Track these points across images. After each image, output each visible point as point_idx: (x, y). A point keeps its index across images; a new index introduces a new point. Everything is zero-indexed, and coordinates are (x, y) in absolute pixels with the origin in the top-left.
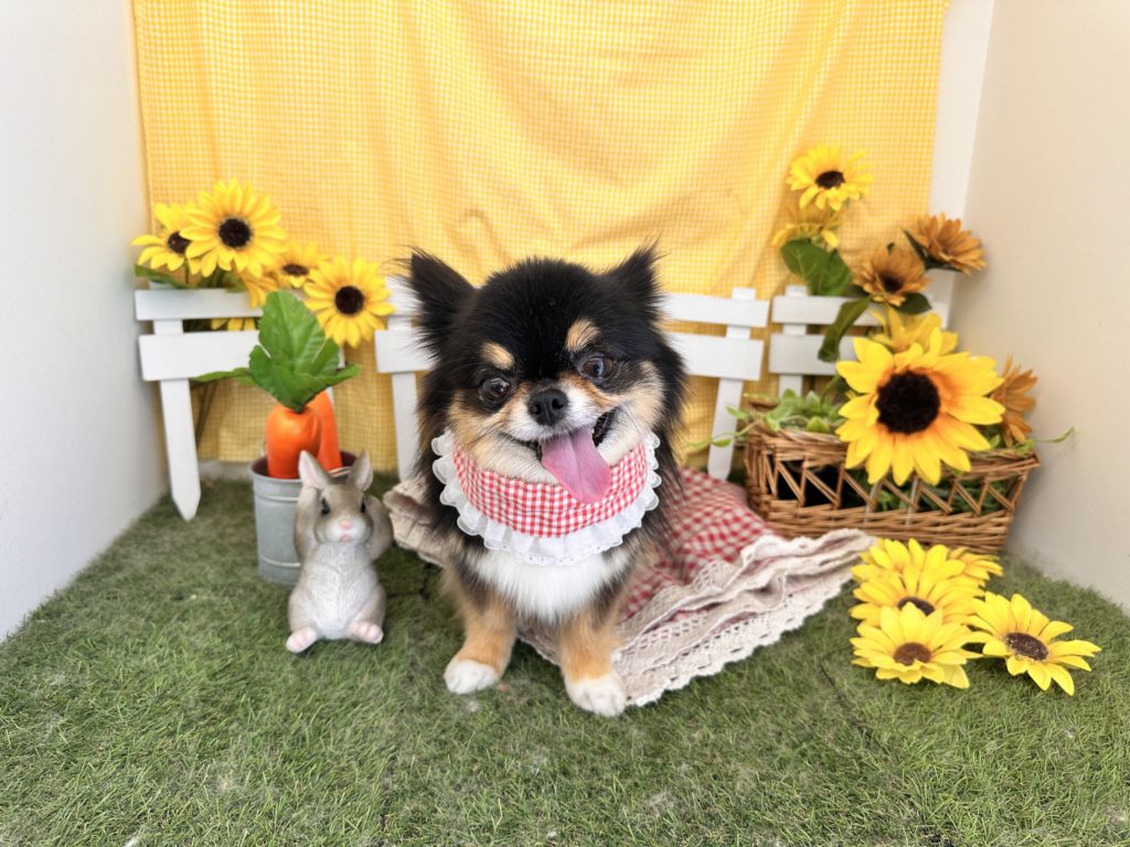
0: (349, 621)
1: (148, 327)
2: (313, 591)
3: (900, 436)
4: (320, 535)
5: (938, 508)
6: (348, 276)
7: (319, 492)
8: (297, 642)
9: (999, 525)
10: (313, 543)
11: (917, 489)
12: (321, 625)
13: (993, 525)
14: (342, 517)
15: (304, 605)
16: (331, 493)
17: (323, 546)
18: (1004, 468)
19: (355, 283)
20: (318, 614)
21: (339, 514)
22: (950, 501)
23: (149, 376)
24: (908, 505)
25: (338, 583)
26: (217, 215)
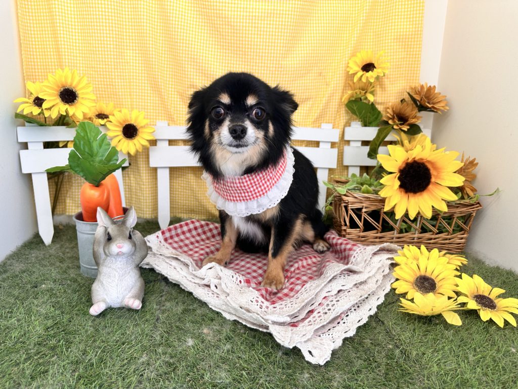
0: (124, 298)
1: (25, 146)
2: (104, 282)
3: (411, 195)
4: (106, 251)
5: (431, 231)
6: (129, 118)
7: (106, 229)
8: (95, 310)
9: (462, 239)
10: (103, 256)
11: (420, 221)
12: (108, 301)
13: (458, 238)
14: (118, 242)
15: (99, 289)
16: (112, 229)
17: (109, 258)
18: (464, 209)
19: (132, 122)
20: (106, 295)
21: (117, 240)
22: (437, 227)
23: (25, 171)
24: (416, 230)
25: (117, 277)
26: (58, 87)
